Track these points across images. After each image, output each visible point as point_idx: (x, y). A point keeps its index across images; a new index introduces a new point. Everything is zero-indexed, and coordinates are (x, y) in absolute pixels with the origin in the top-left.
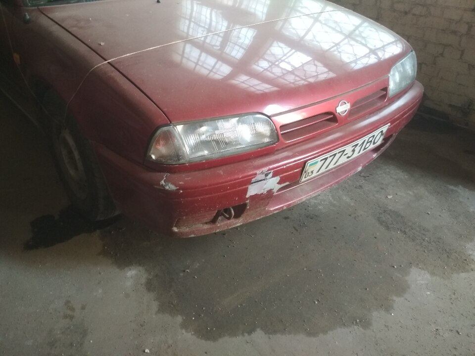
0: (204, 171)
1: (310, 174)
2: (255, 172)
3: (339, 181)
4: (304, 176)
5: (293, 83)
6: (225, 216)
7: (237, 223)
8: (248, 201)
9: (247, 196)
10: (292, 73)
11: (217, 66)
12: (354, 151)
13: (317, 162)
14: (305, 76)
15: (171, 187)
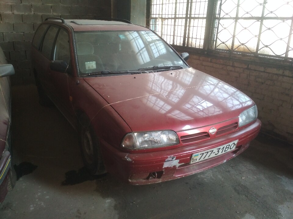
0: (144, 154)
1: (195, 160)
2: (167, 156)
3: (213, 166)
4: (192, 161)
5: (202, 116)
6: (153, 177)
7: (159, 181)
8: (164, 170)
9: (163, 168)
10: (202, 111)
11: (164, 106)
12: (218, 151)
13: (198, 155)
14: (208, 113)
15: (129, 159)
